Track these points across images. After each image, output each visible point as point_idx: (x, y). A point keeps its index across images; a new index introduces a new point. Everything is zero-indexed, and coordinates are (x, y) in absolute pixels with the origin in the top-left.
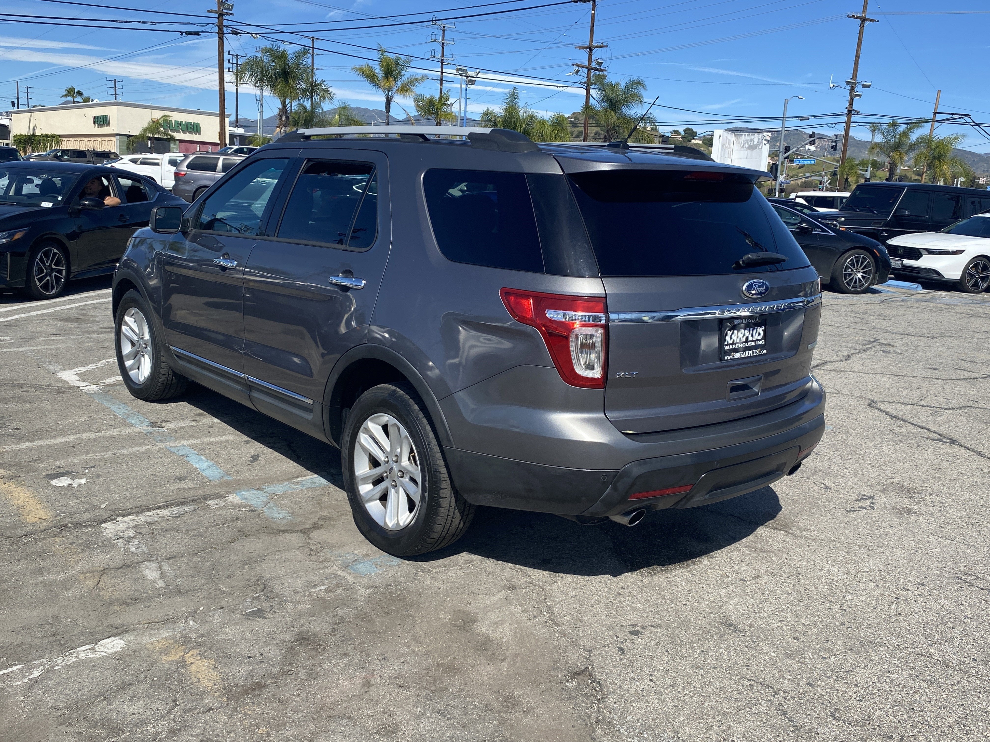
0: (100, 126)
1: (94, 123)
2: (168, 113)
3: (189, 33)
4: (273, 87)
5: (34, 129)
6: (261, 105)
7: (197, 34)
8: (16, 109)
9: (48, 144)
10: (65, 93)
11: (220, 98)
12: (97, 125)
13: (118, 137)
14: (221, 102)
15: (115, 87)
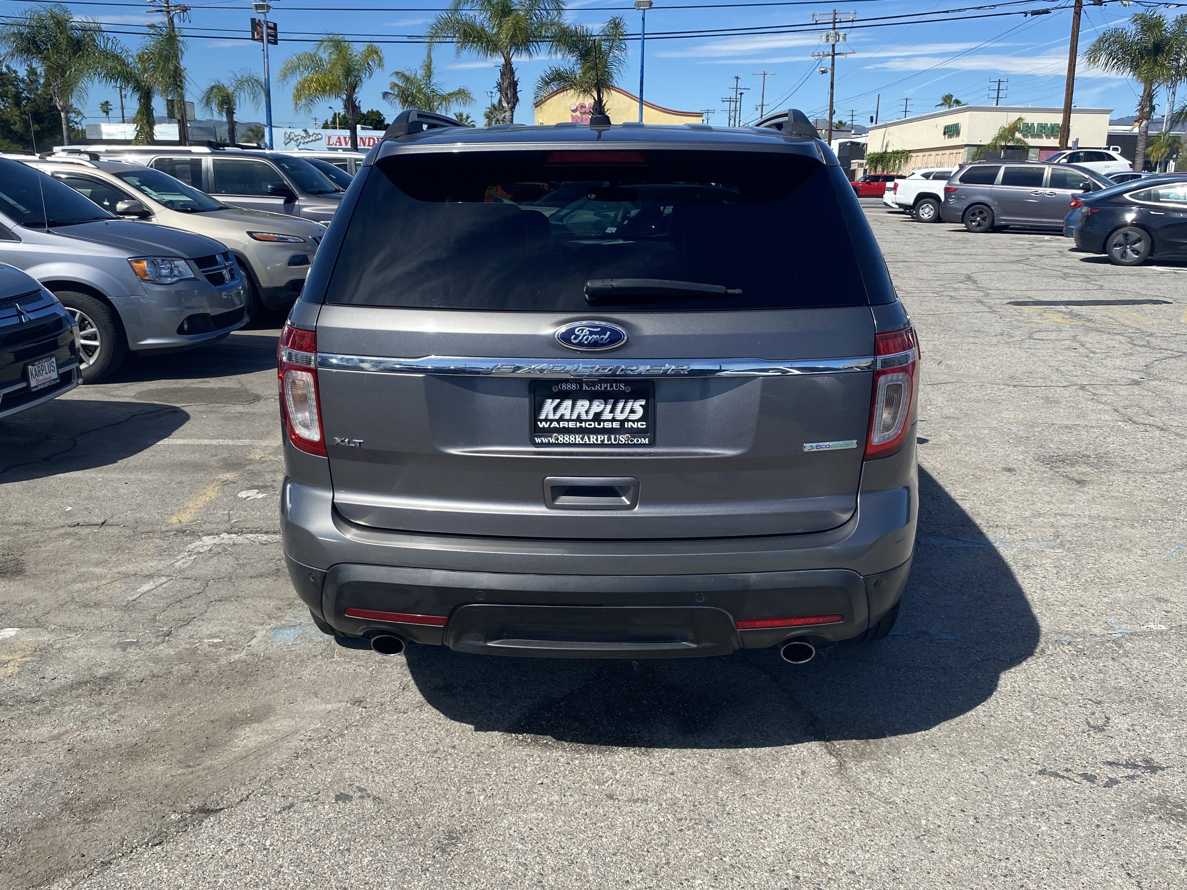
0: (950, 136)
1: (944, 134)
2: (1024, 115)
3: (1035, 13)
4: (1135, 68)
5: (887, 146)
6: (1173, 93)
7: (1047, 12)
8: (874, 125)
9: (897, 162)
10: (942, 102)
11: (1067, 90)
12: (947, 136)
13: (966, 148)
14: (1067, 95)
15: (999, 89)
